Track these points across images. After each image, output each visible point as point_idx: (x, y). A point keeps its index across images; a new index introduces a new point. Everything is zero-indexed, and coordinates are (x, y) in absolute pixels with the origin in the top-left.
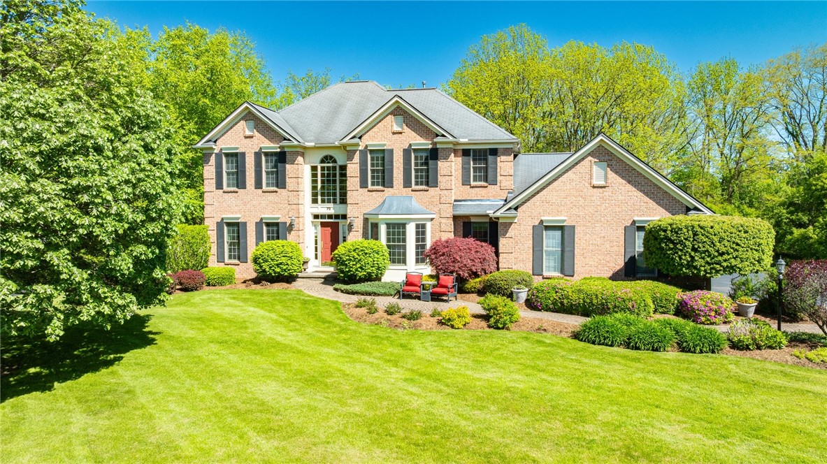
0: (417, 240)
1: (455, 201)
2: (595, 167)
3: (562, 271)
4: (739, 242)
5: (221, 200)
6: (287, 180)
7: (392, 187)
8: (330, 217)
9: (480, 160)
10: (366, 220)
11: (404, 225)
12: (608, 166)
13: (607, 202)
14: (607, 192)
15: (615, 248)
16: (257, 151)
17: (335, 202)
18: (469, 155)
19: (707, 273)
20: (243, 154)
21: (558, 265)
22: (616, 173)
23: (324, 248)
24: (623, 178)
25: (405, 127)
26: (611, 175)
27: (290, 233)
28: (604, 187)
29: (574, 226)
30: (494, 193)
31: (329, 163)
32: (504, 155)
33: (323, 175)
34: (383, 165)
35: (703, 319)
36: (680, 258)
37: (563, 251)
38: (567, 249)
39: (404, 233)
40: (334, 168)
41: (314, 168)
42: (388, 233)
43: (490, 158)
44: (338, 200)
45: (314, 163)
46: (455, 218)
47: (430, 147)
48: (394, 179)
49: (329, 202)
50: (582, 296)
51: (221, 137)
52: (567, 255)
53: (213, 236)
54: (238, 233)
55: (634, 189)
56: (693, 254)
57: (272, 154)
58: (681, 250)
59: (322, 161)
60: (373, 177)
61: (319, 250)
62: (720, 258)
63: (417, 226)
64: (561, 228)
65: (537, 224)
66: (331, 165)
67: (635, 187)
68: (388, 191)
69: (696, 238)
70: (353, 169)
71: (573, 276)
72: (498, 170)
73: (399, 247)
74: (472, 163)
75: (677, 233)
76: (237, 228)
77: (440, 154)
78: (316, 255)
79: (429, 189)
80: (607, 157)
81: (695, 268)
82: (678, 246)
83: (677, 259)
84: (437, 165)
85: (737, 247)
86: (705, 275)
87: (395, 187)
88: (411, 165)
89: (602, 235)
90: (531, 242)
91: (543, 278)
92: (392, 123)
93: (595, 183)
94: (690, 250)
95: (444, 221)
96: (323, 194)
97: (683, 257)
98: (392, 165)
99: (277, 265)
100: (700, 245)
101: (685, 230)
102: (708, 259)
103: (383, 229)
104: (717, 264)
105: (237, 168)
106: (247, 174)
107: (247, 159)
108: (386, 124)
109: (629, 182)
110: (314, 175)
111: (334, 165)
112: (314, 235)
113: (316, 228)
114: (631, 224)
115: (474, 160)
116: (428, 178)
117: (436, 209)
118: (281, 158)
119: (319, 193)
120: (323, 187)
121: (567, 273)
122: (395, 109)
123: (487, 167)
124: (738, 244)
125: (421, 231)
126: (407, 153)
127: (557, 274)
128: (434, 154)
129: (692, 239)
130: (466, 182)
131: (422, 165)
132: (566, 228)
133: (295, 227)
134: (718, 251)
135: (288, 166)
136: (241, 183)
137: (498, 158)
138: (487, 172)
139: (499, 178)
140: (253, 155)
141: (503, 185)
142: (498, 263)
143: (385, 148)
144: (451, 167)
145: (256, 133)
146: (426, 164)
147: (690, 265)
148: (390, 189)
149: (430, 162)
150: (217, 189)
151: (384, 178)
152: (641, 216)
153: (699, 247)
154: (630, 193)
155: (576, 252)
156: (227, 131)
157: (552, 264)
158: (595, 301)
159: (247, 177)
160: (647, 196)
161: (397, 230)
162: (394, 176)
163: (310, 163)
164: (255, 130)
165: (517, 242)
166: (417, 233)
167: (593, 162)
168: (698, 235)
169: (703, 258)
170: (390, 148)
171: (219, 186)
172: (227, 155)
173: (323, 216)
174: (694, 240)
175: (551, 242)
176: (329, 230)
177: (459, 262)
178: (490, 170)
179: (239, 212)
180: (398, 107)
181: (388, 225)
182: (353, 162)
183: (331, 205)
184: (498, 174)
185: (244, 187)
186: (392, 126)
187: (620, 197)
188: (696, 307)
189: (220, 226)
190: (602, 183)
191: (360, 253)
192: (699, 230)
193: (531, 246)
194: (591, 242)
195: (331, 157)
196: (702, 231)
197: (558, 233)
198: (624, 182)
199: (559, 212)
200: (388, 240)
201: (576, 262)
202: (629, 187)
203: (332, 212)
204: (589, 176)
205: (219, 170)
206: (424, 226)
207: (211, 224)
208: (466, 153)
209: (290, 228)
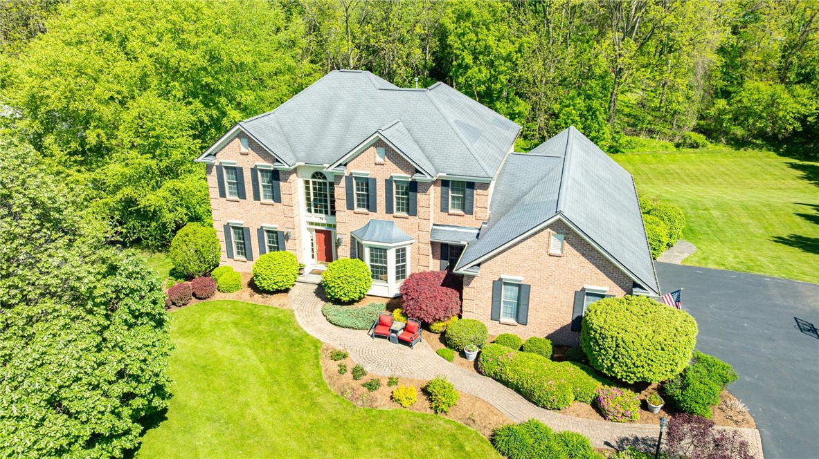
0: (398, 262)
1: (434, 225)
2: (552, 237)
3: (517, 318)
4: (654, 359)
5: (224, 206)
6: (282, 195)
7: (376, 212)
8: (323, 225)
9: (458, 190)
10: (353, 239)
11: (385, 250)
12: (565, 239)
13: (562, 269)
14: (562, 261)
15: (565, 308)
16: (253, 167)
17: (326, 213)
18: (449, 186)
19: (623, 378)
20: (241, 169)
21: (514, 313)
22: (572, 245)
23: (319, 250)
24: (577, 250)
25: (387, 159)
26: (567, 247)
27: (287, 241)
28: (560, 257)
29: (530, 286)
30: (470, 222)
31: (319, 178)
32: (481, 189)
33: (315, 189)
34: (367, 190)
35: (611, 418)
36: (603, 362)
37: (518, 304)
38: (522, 303)
39: (385, 257)
40: (325, 184)
41: (307, 182)
42: (372, 256)
43: (468, 191)
44: (329, 212)
45: (306, 177)
46: (433, 244)
47: (410, 180)
48: (378, 205)
49: (321, 212)
50: (516, 377)
51: (219, 151)
52: (522, 307)
53: (221, 236)
54: (243, 234)
55: (587, 261)
56: (613, 361)
57: (266, 171)
58: (604, 355)
59: (314, 177)
60: (358, 200)
61: (315, 251)
62: (635, 369)
63: (398, 251)
64: (519, 286)
65: (496, 280)
66: (321, 181)
67: (588, 259)
68: (372, 216)
69: (618, 349)
70: (340, 192)
71: (526, 325)
72: (475, 202)
73: (382, 267)
74: (450, 192)
75: (603, 338)
76: (242, 232)
77: (419, 188)
78: (313, 255)
79: (409, 217)
80: (565, 231)
81: (614, 372)
82: (602, 351)
83: (600, 360)
84: (416, 196)
85: (652, 363)
86: (621, 379)
87: (378, 212)
88: (392, 194)
89: (555, 295)
90: (491, 293)
91: (500, 323)
92: (376, 155)
93: (552, 251)
94: (611, 358)
95: (422, 246)
96: (316, 206)
97: (605, 361)
98: (376, 193)
99: (275, 283)
100: (620, 356)
101: (610, 339)
102: (625, 369)
103: (367, 252)
104: (632, 373)
105: (236, 179)
106: (246, 186)
107: (244, 173)
108: (369, 154)
109: (583, 255)
110: (307, 188)
111: (325, 181)
112: (310, 239)
113: (311, 233)
114: (581, 290)
115: (451, 190)
116: (408, 206)
117: (416, 235)
118: (275, 176)
119: (312, 205)
120: (315, 200)
121: (520, 322)
122: (377, 142)
123: (464, 197)
124: (652, 360)
125: (401, 254)
126: (389, 183)
127: (513, 321)
128: (413, 187)
129: (614, 349)
130: (444, 209)
131: (403, 194)
132: (523, 286)
133: (292, 237)
134: (634, 364)
135: (281, 184)
136: (242, 195)
137: (475, 191)
138: (464, 201)
139: (475, 209)
140: (250, 170)
141: (478, 215)
142: (461, 306)
143: (368, 177)
144: (429, 199)
145: (251, 151)
146: (407, 194)
147: (610, 369)
148: (374, 213)
149: (410, 193)
150: (221, 197)
151: (368, 202)
152: (591, 284)
153: (618, 357)
154: (583, 264)
155: (530, 307)
156: (224, 147)
157: (509, 311)
158: (525, 385)
159: (246, 190)
160: (599, 268)
161: (379, 254)
162: (378, 202)
163: (302, 177)
164: (249, 149)
165: (478, 292)
166: (398, 256)
167: (551, 234)
168: (619, 347)
169: (621, 366)
170: (373, 177)
171: (223, 194)
172: (227, 168)
173: (317, 224)
174: (616, 350)
175: (509, 294)
176: (322, 236)
177: (424, 310)
178: (467, 201)
179: (242, 218)
180: (380, 140)
181: (372, 248)
182: (340, 186)
183: (323, 215)
184: (474, 206)
185: (245, 198)
186: (375, 157)
187: (573, 267)
188: (606, 408)
189: (227, 227)
190: (559, 253)
191: (344, 282)
192: (621, 343)
193: (491, 296)
194: (544, 300)
195: (321, 174)
196: (624, 345)
197: (517, 288)
198: (578, 254)
199: (517, 273)
200: (372, 261)
201: (529, 314)
202: (583, 259)
203: (324, 221)
204: (545, 245)
205: (221, 181)
206: (404, 250)
207: (219, 227)
208: (445, 183)
209: (287, 237)
